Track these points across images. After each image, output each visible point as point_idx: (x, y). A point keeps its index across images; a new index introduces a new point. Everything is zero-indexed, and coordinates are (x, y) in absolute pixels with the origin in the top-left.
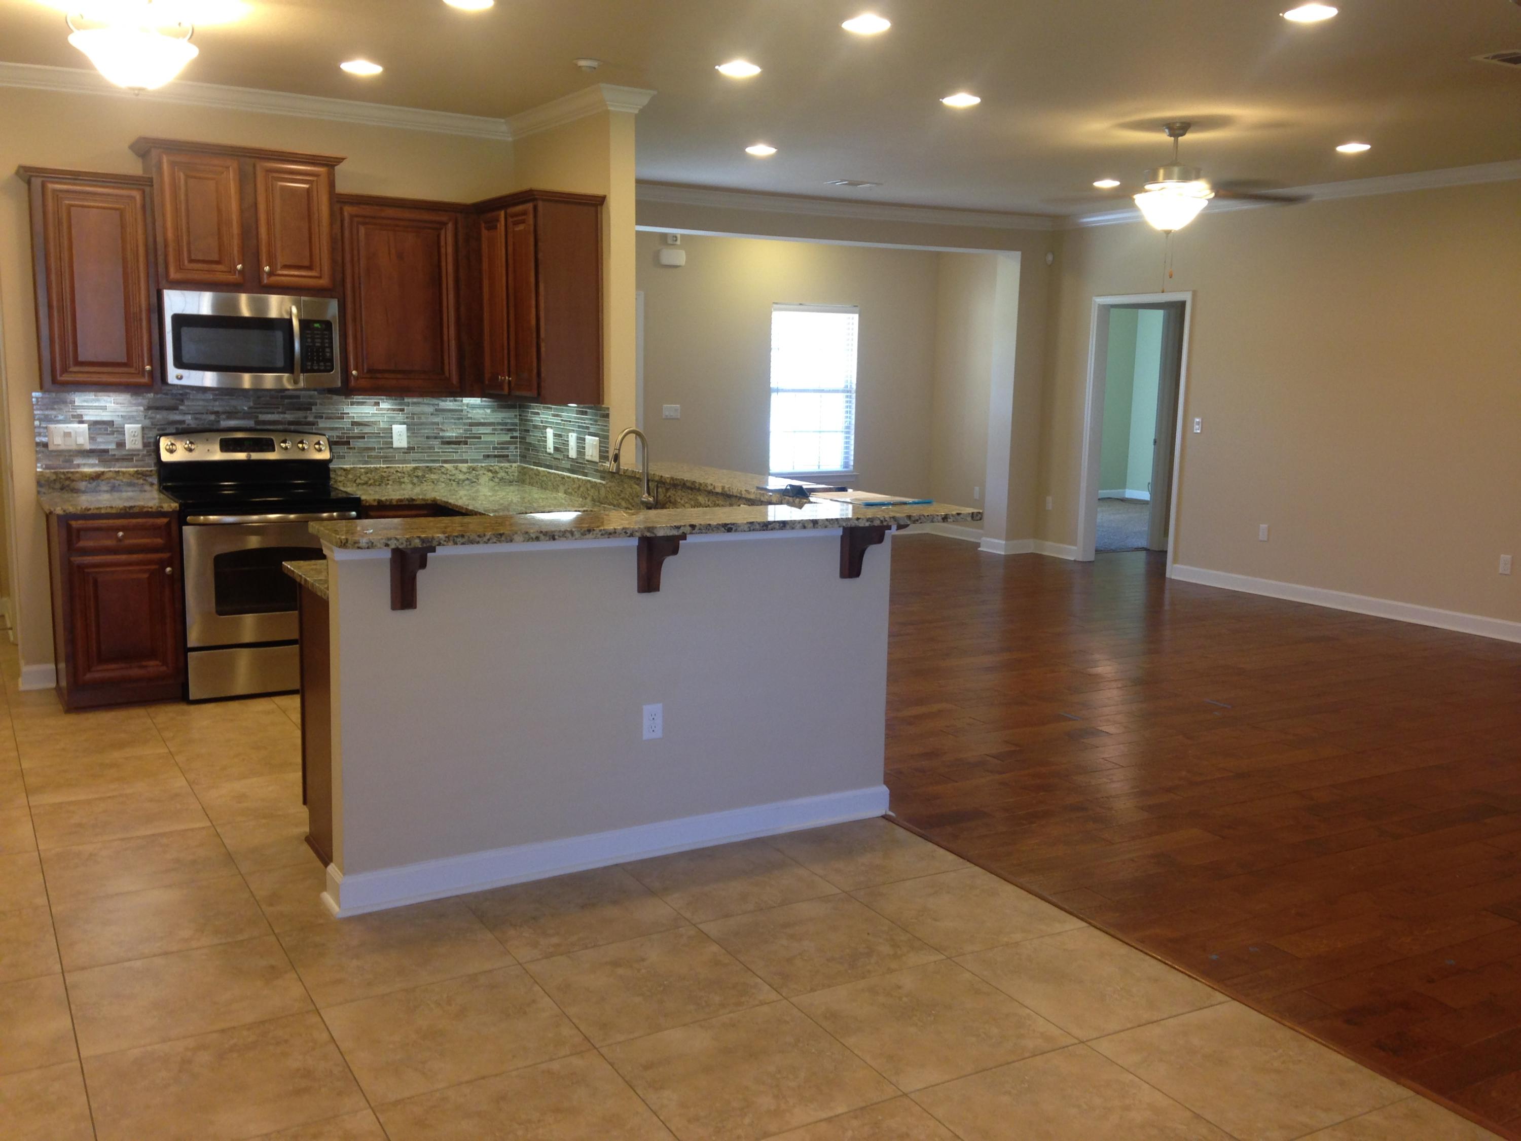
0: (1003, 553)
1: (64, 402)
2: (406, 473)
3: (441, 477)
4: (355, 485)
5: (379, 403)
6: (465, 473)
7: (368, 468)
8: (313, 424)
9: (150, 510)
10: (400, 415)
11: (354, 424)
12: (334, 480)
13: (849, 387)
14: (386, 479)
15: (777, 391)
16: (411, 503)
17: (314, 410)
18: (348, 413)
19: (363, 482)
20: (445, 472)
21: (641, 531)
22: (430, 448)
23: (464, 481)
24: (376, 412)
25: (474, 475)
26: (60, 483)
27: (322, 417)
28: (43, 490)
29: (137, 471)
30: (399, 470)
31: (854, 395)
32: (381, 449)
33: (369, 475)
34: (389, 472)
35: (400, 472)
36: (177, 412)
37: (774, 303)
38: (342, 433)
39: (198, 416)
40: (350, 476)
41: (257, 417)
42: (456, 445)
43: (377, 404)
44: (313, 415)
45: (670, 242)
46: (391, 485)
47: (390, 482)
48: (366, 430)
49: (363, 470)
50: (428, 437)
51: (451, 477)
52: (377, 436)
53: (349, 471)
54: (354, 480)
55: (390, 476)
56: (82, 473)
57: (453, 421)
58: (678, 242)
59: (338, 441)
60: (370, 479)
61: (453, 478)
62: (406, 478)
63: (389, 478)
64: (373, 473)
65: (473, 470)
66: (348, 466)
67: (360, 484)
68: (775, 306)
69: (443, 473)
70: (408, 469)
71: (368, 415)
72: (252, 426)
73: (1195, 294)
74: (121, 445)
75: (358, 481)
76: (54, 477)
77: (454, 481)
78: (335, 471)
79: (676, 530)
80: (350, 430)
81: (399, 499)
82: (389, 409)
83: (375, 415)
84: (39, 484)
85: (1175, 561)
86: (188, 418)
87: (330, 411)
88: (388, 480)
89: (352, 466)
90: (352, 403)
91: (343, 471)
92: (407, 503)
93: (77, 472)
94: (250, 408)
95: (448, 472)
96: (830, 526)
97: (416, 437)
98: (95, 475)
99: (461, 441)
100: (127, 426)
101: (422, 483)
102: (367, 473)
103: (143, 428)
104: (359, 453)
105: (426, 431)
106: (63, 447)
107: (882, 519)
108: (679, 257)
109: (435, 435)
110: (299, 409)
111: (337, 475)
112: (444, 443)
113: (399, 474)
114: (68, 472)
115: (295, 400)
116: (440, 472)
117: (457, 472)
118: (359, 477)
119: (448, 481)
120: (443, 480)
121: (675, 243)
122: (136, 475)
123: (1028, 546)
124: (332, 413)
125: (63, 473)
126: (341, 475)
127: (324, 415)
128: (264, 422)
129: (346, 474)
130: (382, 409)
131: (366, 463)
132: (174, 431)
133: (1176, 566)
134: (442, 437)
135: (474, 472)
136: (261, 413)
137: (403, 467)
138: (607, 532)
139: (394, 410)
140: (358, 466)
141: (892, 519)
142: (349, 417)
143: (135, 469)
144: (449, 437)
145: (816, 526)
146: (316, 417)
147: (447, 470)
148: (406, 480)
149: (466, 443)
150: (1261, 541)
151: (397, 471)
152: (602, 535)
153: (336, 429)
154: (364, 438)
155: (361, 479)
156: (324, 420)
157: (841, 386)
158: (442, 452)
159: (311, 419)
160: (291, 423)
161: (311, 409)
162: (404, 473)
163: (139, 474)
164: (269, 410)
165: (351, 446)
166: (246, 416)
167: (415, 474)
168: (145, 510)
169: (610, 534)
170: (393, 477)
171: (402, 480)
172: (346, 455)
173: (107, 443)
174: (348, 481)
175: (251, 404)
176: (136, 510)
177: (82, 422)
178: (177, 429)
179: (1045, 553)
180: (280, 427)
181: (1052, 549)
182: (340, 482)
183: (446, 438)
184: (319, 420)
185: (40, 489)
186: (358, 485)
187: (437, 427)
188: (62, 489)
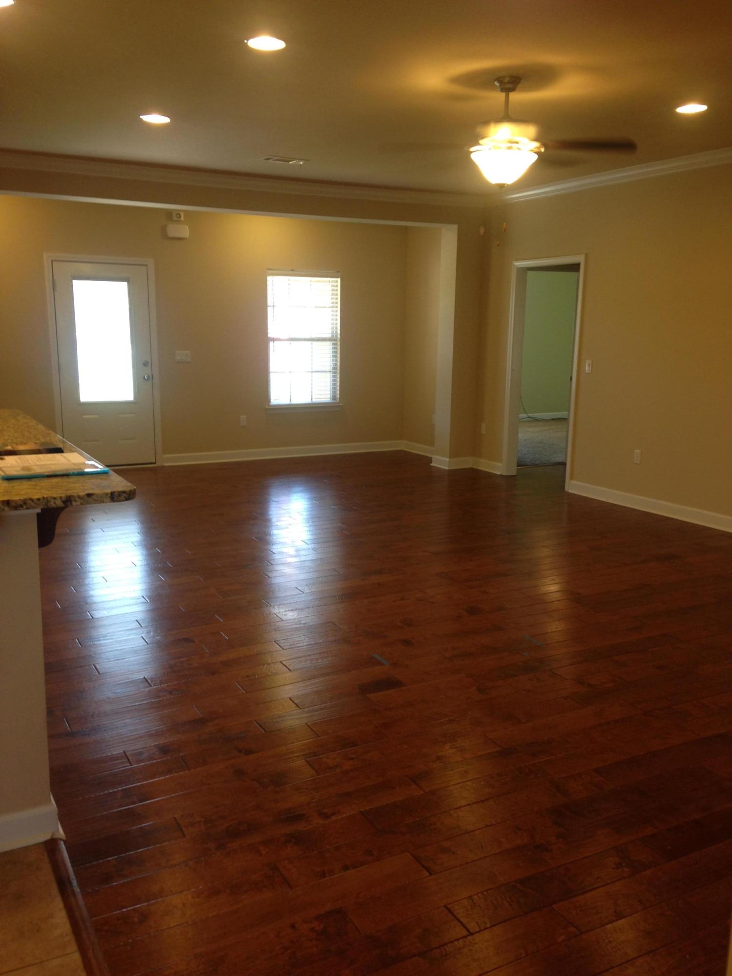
0: (447, 468)
13: (334, 336)
15: (274, 340)
31: (339, 343)
37: (268, 269)
45: (175, 218)
58: (182, 218)
68: (269, 272)
73: (587, 256)
85: (572, 478)
108: (183, 231)
121: (179, 219)
123: (467, 462)
133: (573, 482)
150: (635, 464)
157: (328, 335)
179: (481, 468)
181: (485, 465)
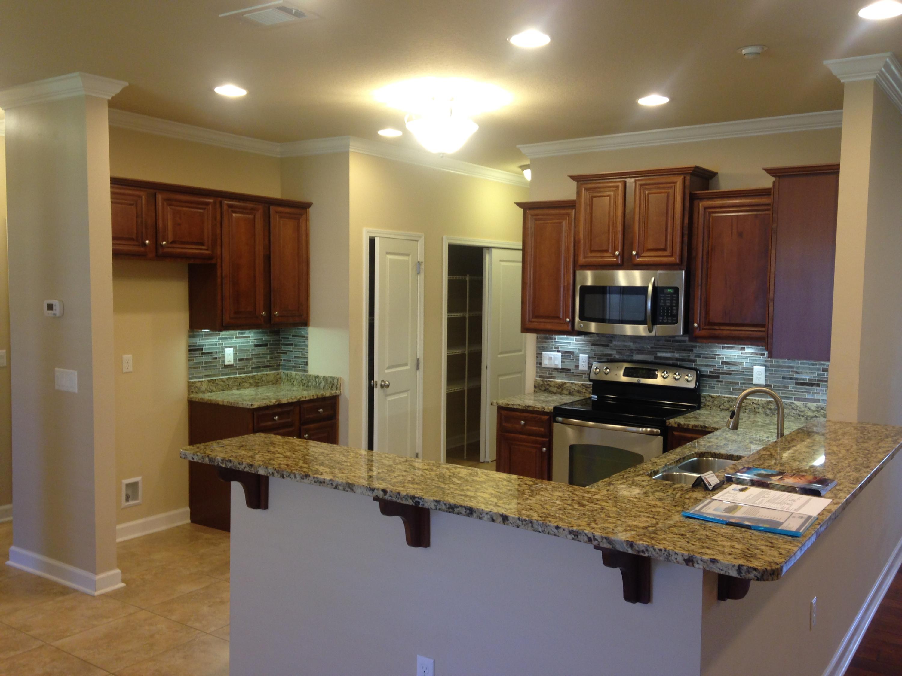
1: (551, 339)
2: (761, 405)
3: (791, 412)
4: (719, 409)
5: (744, 348)
6: (813, 411)
7: (730, 398)
8: (694, 361)
9: (538, 409)
10: (761, 359)
11: (723, 363)
12: (703, 404)
14: (744, 408)
16: (704, 429)
17: (695, 351)
18: (720, 355)
19: (726, 408)
20: (795, 408)
21: (343, 486)
22: (785, 387)
23: (812, 417)
24: (741, 355)
25: (822, 414)
26: (544, 386)
27: (699, 357)
28: (536, 390)
29: (582, 384)
30: (755, 402)
32: (744, 384)
33: (730, 403)
34: (747, 403)
35: (756, 404)
36: (609, 348)
38: (714, 369)
39: (620, 351)
40: (716, 403)
41: (656, 354)
42: (809, 386)
43: (743, 349)
44: (694, 355)
46: (748, 413)
47: (747, 411)
48: (733, 368)
49: (726, 399)
50: (784, 378)
51: (800, 413)
52: (741, 373)
53: (716, 398)
54: (719, 406)
55: (747, 406)
56: (555, 382)
57: (807, 366)
59: (711, 375)
60: (731, 406)
61: (802, 414)
62: (760, 409)
63: (747, 408)
64: (734, 402)
65: (822, 409)
66: (715, 395)
67: (723, 409)
69: (793, 409)
70: (763, 402)
71: (735, 357)
72: (652, 360)
74: (577, 366)
75: (722, 407)
76: (541, 383)
77: (803, 416)
78: (705, 397)
79: (371, 492)
80: (720, 368)
81: (694, 425)
82: (752, 353)
83: (740, 357)
84: (535, 387)
86: (614, 352)
87: (706, 353)
88: (745, 409)
89: (718, 395)
90: (723, 348)
91: (710, 398)
92: (700, 428)
93: (553, 381)
94: (652, 348)
95: (798, 408)
96: (523, 526)
97: (774, 377)
98: (561, 384)
99: (814, 384)
100: (581, 355)
101: (774, 414)
102: (729, 402)
103: (589, 357)
104: (726, 385)
105: (783, 373)
106: (548, 366)
107: (590, 536)
109: (790, 376)
110: (685, 350)
111: (706, 400)
112: (797, 384)
113: (755, 406)
114: (548, 381)
115: (682, 344)
116: (790, 407)
117: (806, 409)
118: (723, 404)
119: (798, 416)
120: (793, 415)
122: (582, 386)
124: (708, 354)
125: (546, 381)
126: (709, 401)
127: (702, 356)
128: (661, 358)
129: (713, 400)
130: (746, 353)
131: (731, 394)
132: (606, 360)
134: (797, 379)
135: (822, 411)
136: (659, 351)
137: (758, 400)
138: (318, 481)
139: (756, 354)
140: (723, 395)
141: (605, 540)
142: (720, 358)
143: (582, 383)
144: (803, 379)
145: (506, 522)
146: (696, 356)
147: (797, 406)
148: (760, 410)
149: (818, 385)
151: (753, 403)
152: (315, 482)
153: (710, 366)
154: (730, 374)
155: (724, 406)
156: (701, 359)
158: (795, 391)
159: (692, 358)
160: (677, 359)
161: (692, 350)
162: (759, 405)
163: (583, 386)
164: (665, 350)
165: (720, 380)
166: (649, 353)
167: (769, 407)
168: (535, 409)
169: (321, 482)
170: (750, 407)
171: (757, 410)
172: (716, 386)
173: (569, 365)
174: (714, 406)
175: (653, 345)
176: (531, 409)
177: (558, 351)
178: (608, 359)
180: (671, 362)
182: (708, 406)
183: (800, 380)
184: (698, 359)
185: (536, 389)
186: (722, 410)
187: (792, 370)
188: (545, 390)
